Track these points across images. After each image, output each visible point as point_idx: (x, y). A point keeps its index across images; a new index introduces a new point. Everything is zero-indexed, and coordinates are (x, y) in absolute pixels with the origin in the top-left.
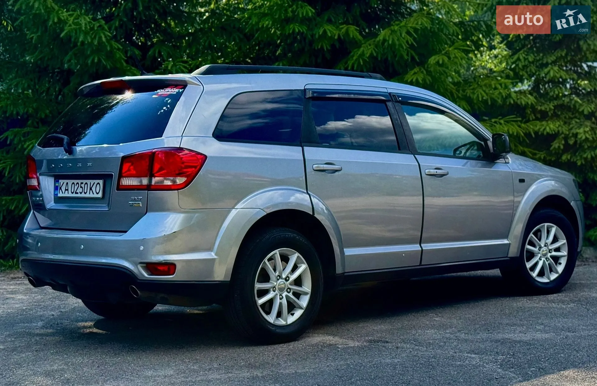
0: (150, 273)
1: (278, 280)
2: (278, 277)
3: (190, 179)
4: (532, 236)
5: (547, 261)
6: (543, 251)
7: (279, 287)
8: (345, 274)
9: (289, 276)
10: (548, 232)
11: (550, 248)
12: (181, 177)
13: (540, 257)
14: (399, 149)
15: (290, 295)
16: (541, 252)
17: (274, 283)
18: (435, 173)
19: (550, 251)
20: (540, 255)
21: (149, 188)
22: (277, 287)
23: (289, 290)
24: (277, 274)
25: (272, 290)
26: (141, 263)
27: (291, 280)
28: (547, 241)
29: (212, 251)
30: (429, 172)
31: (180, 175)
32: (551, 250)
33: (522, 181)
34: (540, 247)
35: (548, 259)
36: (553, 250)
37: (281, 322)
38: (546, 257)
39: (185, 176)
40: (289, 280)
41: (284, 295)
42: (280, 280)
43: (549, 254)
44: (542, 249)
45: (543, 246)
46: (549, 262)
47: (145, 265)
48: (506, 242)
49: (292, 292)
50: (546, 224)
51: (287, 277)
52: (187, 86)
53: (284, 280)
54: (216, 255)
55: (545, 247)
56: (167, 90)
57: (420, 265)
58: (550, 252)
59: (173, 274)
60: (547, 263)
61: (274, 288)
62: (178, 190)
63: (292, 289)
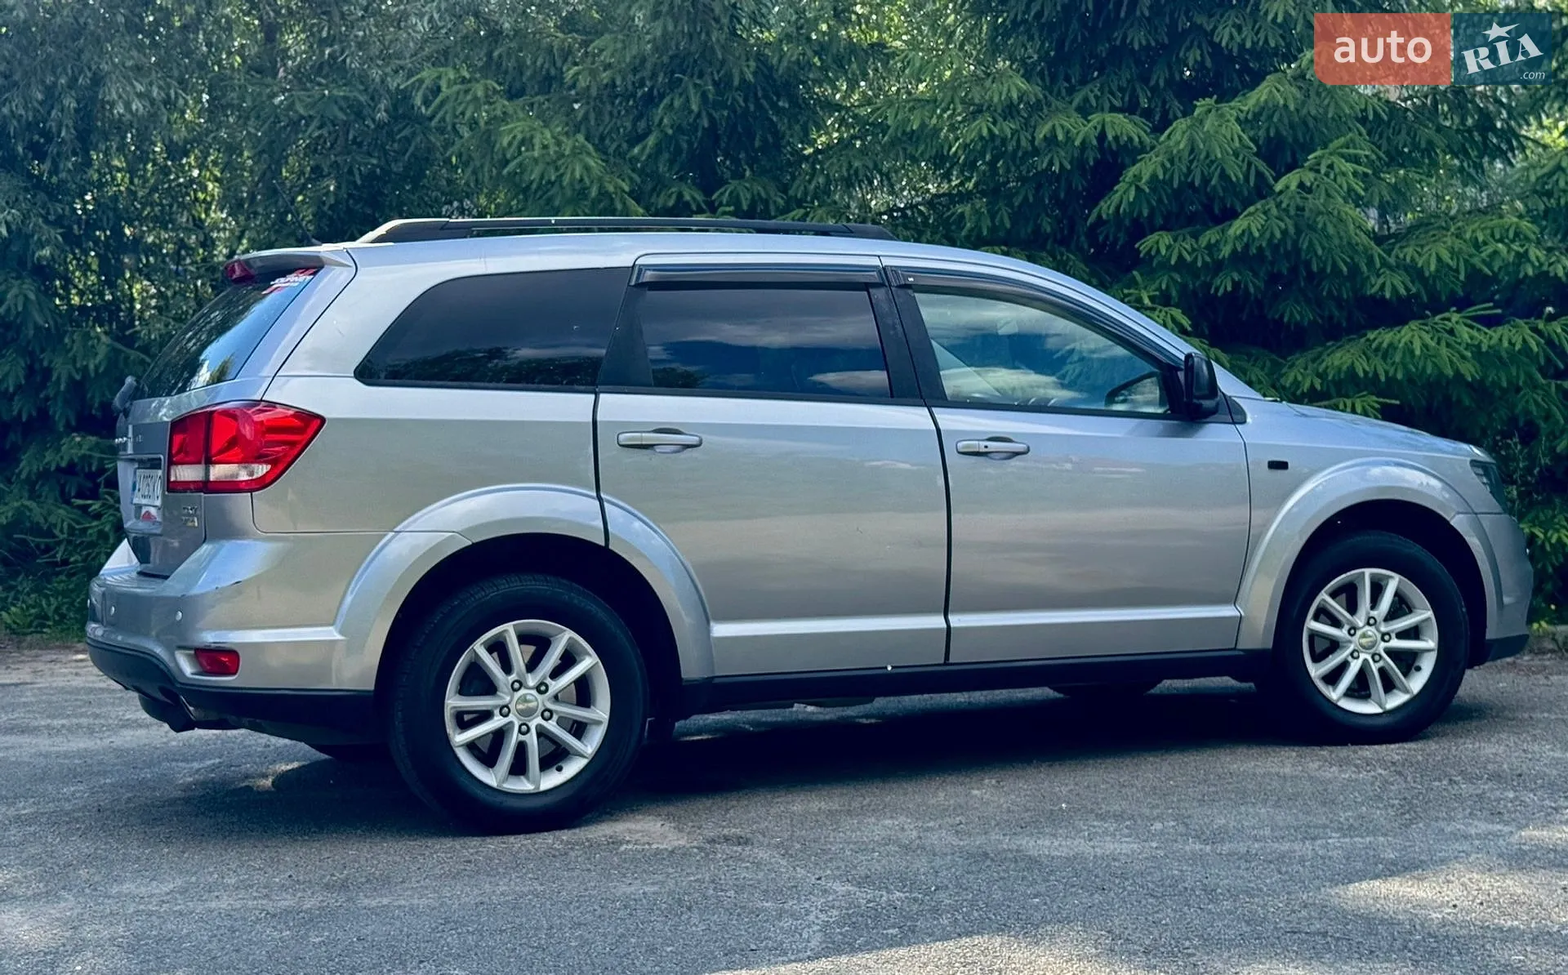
0: (199, 669)
1: (515, 690)
2: (517, 685)
3: (280, 466)
4: (1324, 600)
5: (1375, 661)
6: (1364, 636)
7: (520, 707)
8: (717, 681)
9: (548, 681)
10: (1377, 590)
11: (1383, 629)
12: (260, 463)
13: (1354, 651)
14: (892, 396)
15: (552, 726)
16: (1355, 639)
17: (502, 698)
18: (983, 450)
19: (1384, 636)
20: (1352, 647)
21: (206, 486)
22: (512, 707)
23: (547, 714)
24: (513, 677)
25: (497, 712)
26: (180, 648)
27: (552, 690)
28: (1374, 613)
29: (332, 625)
30: (968, 446)
31: (259, 459)
32: (1388, 634)
33: (1278, 465)
34: (1353, 629)
35: (1377, 658)
36: (1393, 635)
37: (523, 785)
38: (1372, 651)
39: (267, 462)
40: (547, 690)
41: (533, 725)
42: (523, 691)
43: (1383, 645)
44: (1359, 633)
45: (1361, 624)
46: (1381, 664)
47: (192, 652)
48: (1228, 611)
49: (555, 717)
50: (1368, 572)
51: (542, 683)
52: (322, 267)
53: (534, 692)
54: (341, 632)
55: (1367, 628)
56: (291, 278)
57: (945, 664)
58: (1383, 640)
59: (234, 674)
60: (1375, 667)
61: (504, 710)
62: (251, 491)
63: (557, 712)
